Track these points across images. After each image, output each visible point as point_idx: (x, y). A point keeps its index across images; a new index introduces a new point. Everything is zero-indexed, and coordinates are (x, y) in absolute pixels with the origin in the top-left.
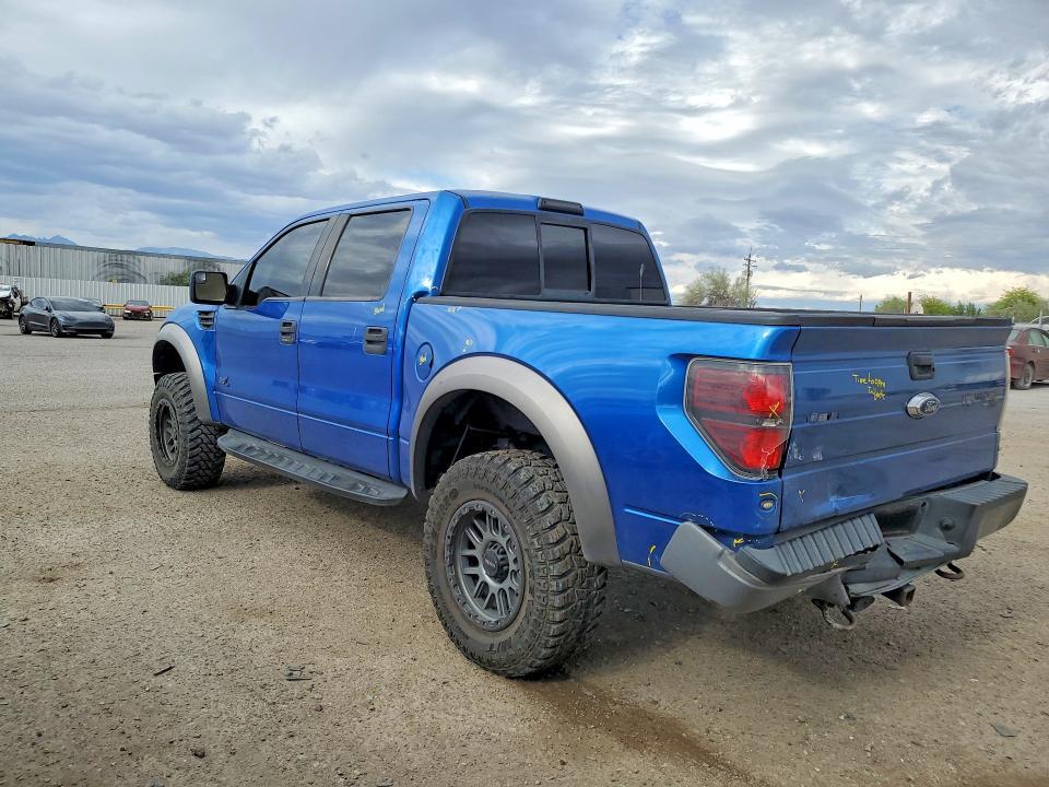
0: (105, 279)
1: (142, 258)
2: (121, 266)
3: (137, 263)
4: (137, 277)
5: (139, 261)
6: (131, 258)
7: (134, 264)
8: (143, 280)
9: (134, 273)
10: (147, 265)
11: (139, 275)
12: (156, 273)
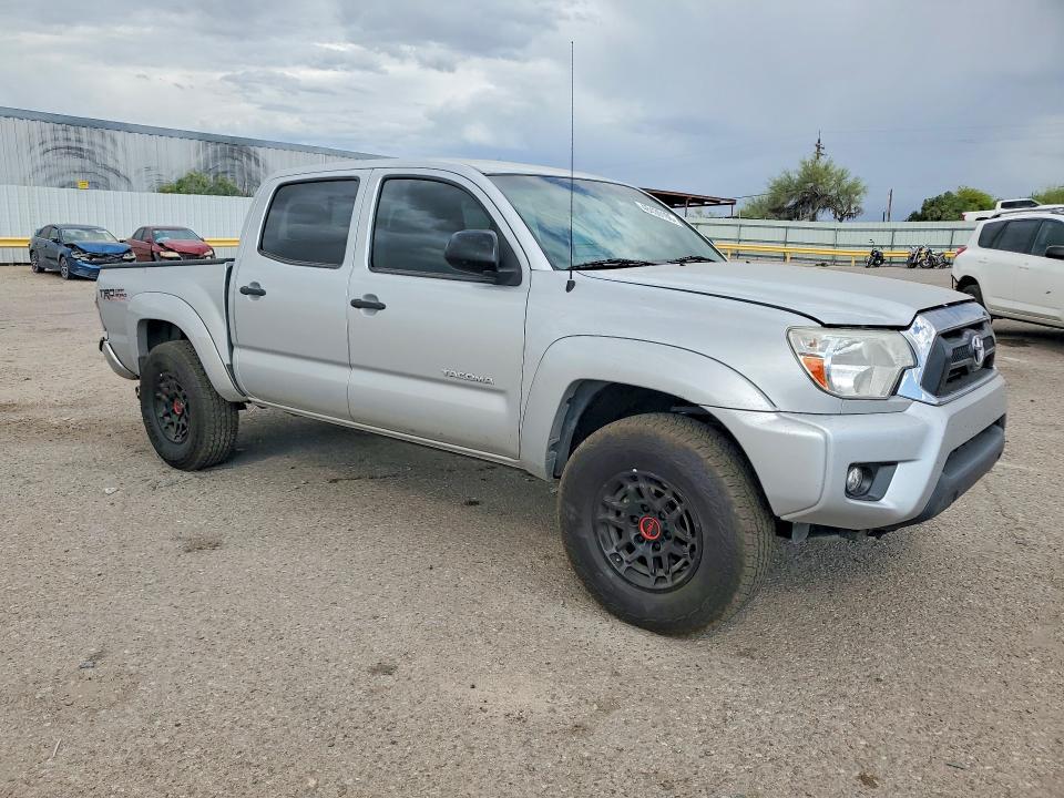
0: (48, 181)
1: (119, 136)
2: (79, 152)
3: (109, 146)
4: (111, 176)
5: (114, 141)
6: (96, 133)
7: (104, 148)
8: (123, 185)
9: (106, 168)
10: (128, 153)
11: (117, 173)
12: (148, 169)
